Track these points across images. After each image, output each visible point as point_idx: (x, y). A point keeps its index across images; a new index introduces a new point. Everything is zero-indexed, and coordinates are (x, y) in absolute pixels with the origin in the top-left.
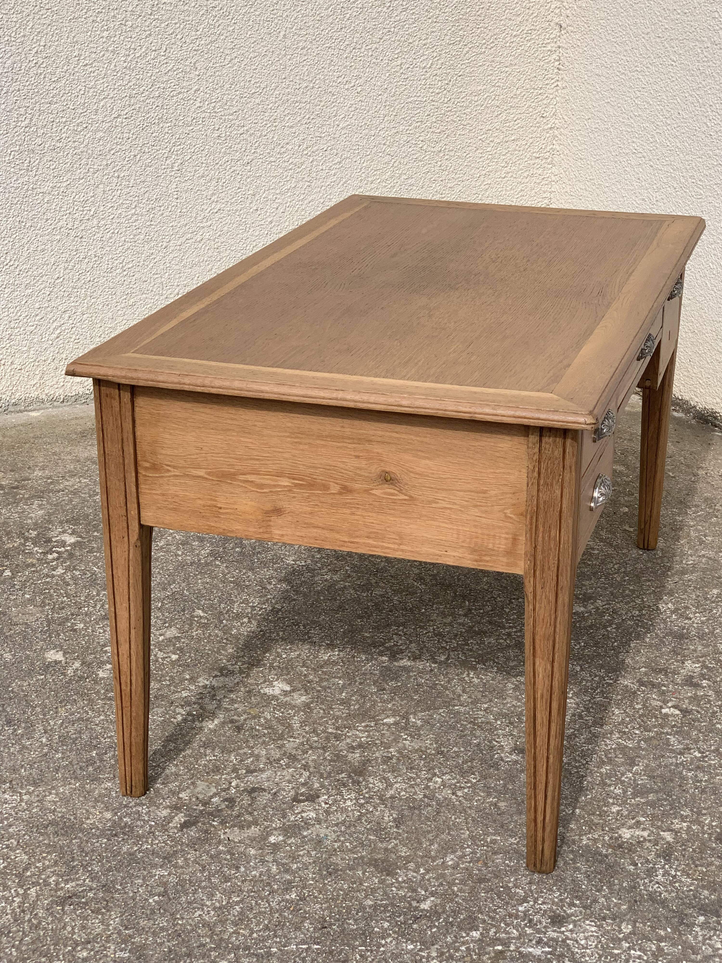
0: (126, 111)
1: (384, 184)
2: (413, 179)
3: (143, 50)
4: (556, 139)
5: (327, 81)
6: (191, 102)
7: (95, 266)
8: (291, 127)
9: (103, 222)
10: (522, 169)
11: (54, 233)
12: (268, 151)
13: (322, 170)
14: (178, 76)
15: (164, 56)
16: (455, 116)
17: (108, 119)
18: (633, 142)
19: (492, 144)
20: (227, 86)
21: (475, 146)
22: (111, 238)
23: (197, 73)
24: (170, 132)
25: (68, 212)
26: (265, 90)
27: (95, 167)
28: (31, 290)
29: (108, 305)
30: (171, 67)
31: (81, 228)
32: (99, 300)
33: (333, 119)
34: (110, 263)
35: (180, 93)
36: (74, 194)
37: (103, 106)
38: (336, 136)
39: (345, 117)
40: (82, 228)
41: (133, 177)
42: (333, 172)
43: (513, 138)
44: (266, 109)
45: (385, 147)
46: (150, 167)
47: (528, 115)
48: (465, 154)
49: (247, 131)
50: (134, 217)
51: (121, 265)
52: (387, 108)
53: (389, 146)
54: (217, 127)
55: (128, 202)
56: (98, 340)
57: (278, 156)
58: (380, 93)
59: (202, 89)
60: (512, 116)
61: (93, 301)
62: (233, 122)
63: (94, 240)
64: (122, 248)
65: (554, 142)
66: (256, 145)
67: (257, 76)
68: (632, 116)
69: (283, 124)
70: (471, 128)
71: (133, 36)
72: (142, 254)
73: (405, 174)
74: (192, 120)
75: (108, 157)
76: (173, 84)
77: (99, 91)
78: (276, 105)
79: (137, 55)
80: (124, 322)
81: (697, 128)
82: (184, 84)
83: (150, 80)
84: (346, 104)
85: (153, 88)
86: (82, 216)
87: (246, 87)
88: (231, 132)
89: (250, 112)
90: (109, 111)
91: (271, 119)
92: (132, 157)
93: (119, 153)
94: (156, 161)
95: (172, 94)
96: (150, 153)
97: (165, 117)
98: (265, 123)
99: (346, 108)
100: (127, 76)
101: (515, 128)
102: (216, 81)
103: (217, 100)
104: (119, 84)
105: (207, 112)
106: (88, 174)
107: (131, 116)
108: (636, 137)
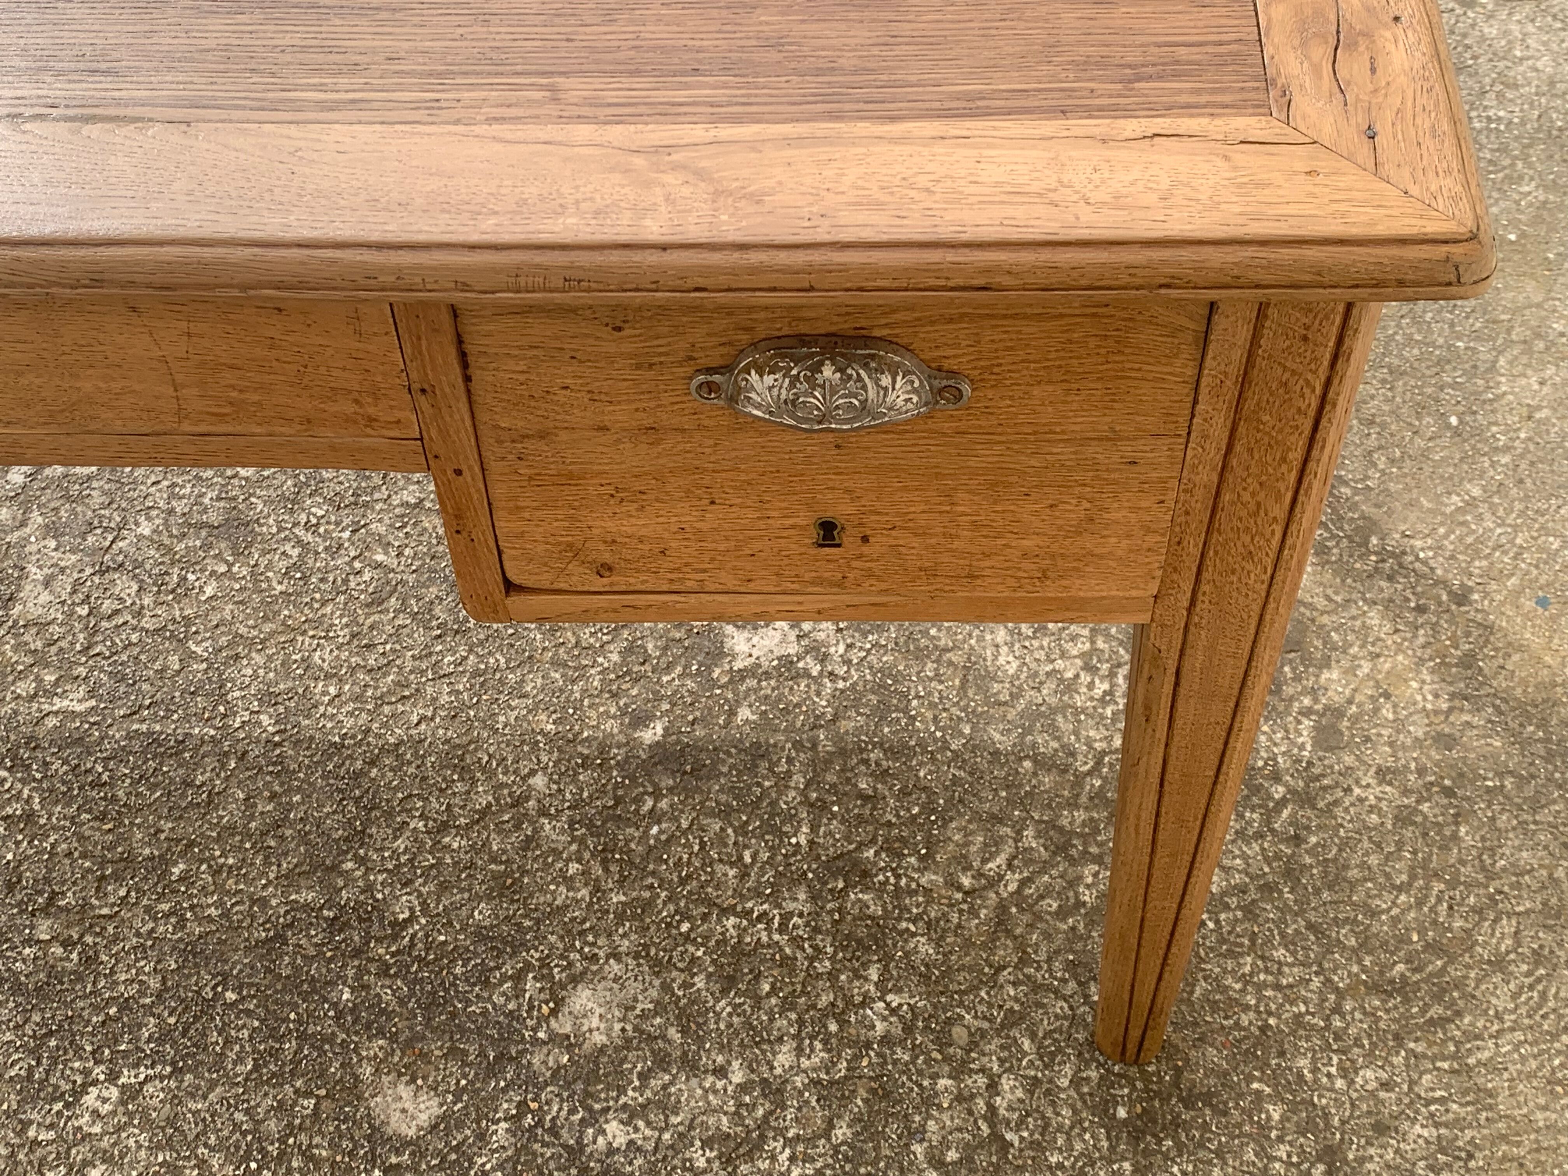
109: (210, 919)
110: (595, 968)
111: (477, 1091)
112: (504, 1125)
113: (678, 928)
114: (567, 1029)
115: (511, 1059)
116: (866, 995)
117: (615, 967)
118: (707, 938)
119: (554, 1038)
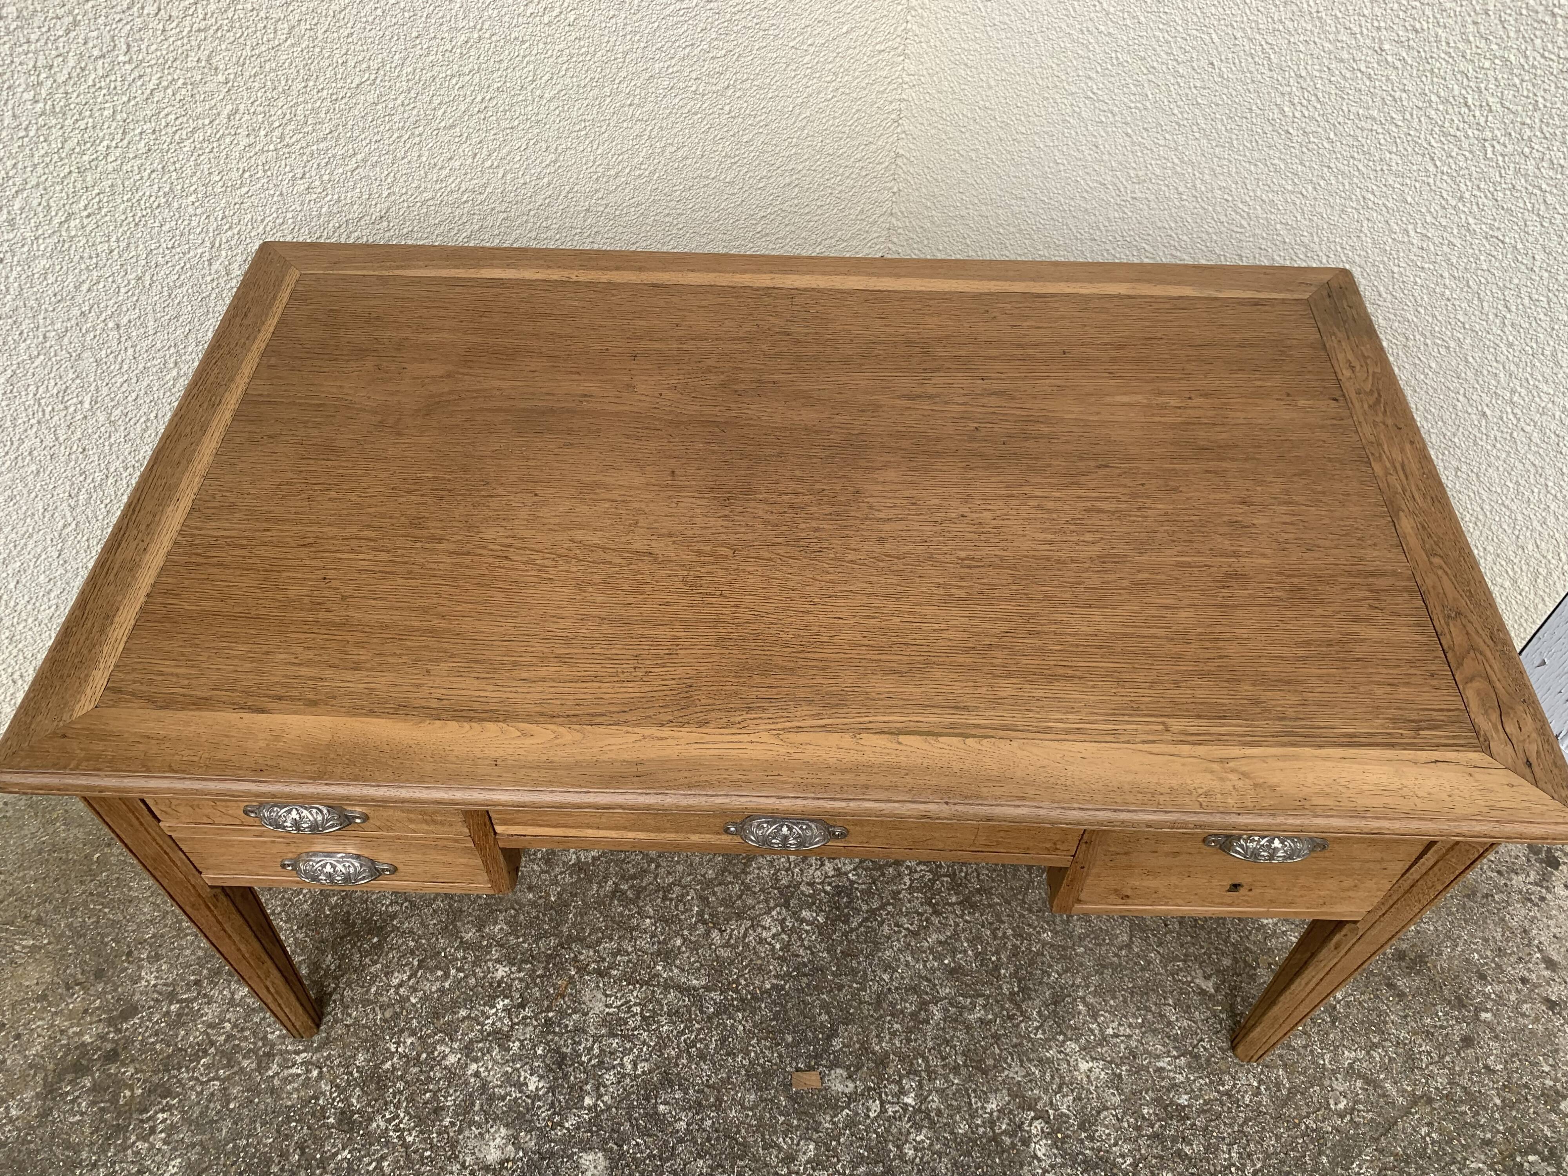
0: (83, 203)
1: (637, 173)
2: (686, 149)
3: (71, 63)
4: (913, 13)
5: (506, 19)
6: (228, 140)
8: (453, 125)
9: (117, 412)
10: (858, 77)
11: (20, 464)
12: (416, 183)
13: (525, 184)
14: (178, 97)
15: (130, 61)
17: (45, 230)
18: (1090, 78)
20: (298, 86)
21: (784, 60)
23: (221, 78)
24: (199, 211)
25: (33, 421)
26: (381, 72)
28: (19, 564)
30: (154, 81)
31: (75, 438)
33: (530, 88)
35: (194, 131)
36: (32, 388)
37: (22, 209)
38: (539, 117)
39: (552, 78)
40: (78, 434)
41: (150, 317)
42: (546, 180)
43: (844, 30)
44: (392, 108)
45: (632, 108)
48: (768, 80)
49: (364, 161)
52: (629, 37)
53: (639, 105)
54: (299, 172)
57: (438, 186)
58: (611, 13)
59: (242, 107)
62: (330, 153)
66: (389, 180)
67: (358, 48)
70: (777, 32)
71: (33, 37)
73: (672, 144)
74: (241, 176)
75: (79, 299)
76: (173, 117)
78: (413, 95)
79: (61, 78)
81: (1254, 107)
82: (199, 110)
83: (114, 124)
84: (550, 53)
85: (128, 137)
86: (69, 417)
87: (339, 76)
88: (331, 174)
89: (361, 124)
90: (41, 215)
91: (408, 124)
92: (133, 282)
93: (101, 285)
94: (189, 274)
95: (177, 137)
96: (170, 264)
97: (179, 187)
98: (396, 135)
99: (551, 60)
100: (54, 130)
101: (848, 11)
102: (269, 83)
103: (285, 121)
104: (42, 152)
105: (268, 151)
106: (48, 344)
107: (100, 208)
108: (1097, 72)
110: (476, 1167)
111: (563, 1151)
112: (567, 1125)
113: (430, 1156)
114: (510, 1147)
115: (540, 1154)
116: (400, 1058)
117: (469, 1160)
118: (425, 1140)
119: (518, 1147)
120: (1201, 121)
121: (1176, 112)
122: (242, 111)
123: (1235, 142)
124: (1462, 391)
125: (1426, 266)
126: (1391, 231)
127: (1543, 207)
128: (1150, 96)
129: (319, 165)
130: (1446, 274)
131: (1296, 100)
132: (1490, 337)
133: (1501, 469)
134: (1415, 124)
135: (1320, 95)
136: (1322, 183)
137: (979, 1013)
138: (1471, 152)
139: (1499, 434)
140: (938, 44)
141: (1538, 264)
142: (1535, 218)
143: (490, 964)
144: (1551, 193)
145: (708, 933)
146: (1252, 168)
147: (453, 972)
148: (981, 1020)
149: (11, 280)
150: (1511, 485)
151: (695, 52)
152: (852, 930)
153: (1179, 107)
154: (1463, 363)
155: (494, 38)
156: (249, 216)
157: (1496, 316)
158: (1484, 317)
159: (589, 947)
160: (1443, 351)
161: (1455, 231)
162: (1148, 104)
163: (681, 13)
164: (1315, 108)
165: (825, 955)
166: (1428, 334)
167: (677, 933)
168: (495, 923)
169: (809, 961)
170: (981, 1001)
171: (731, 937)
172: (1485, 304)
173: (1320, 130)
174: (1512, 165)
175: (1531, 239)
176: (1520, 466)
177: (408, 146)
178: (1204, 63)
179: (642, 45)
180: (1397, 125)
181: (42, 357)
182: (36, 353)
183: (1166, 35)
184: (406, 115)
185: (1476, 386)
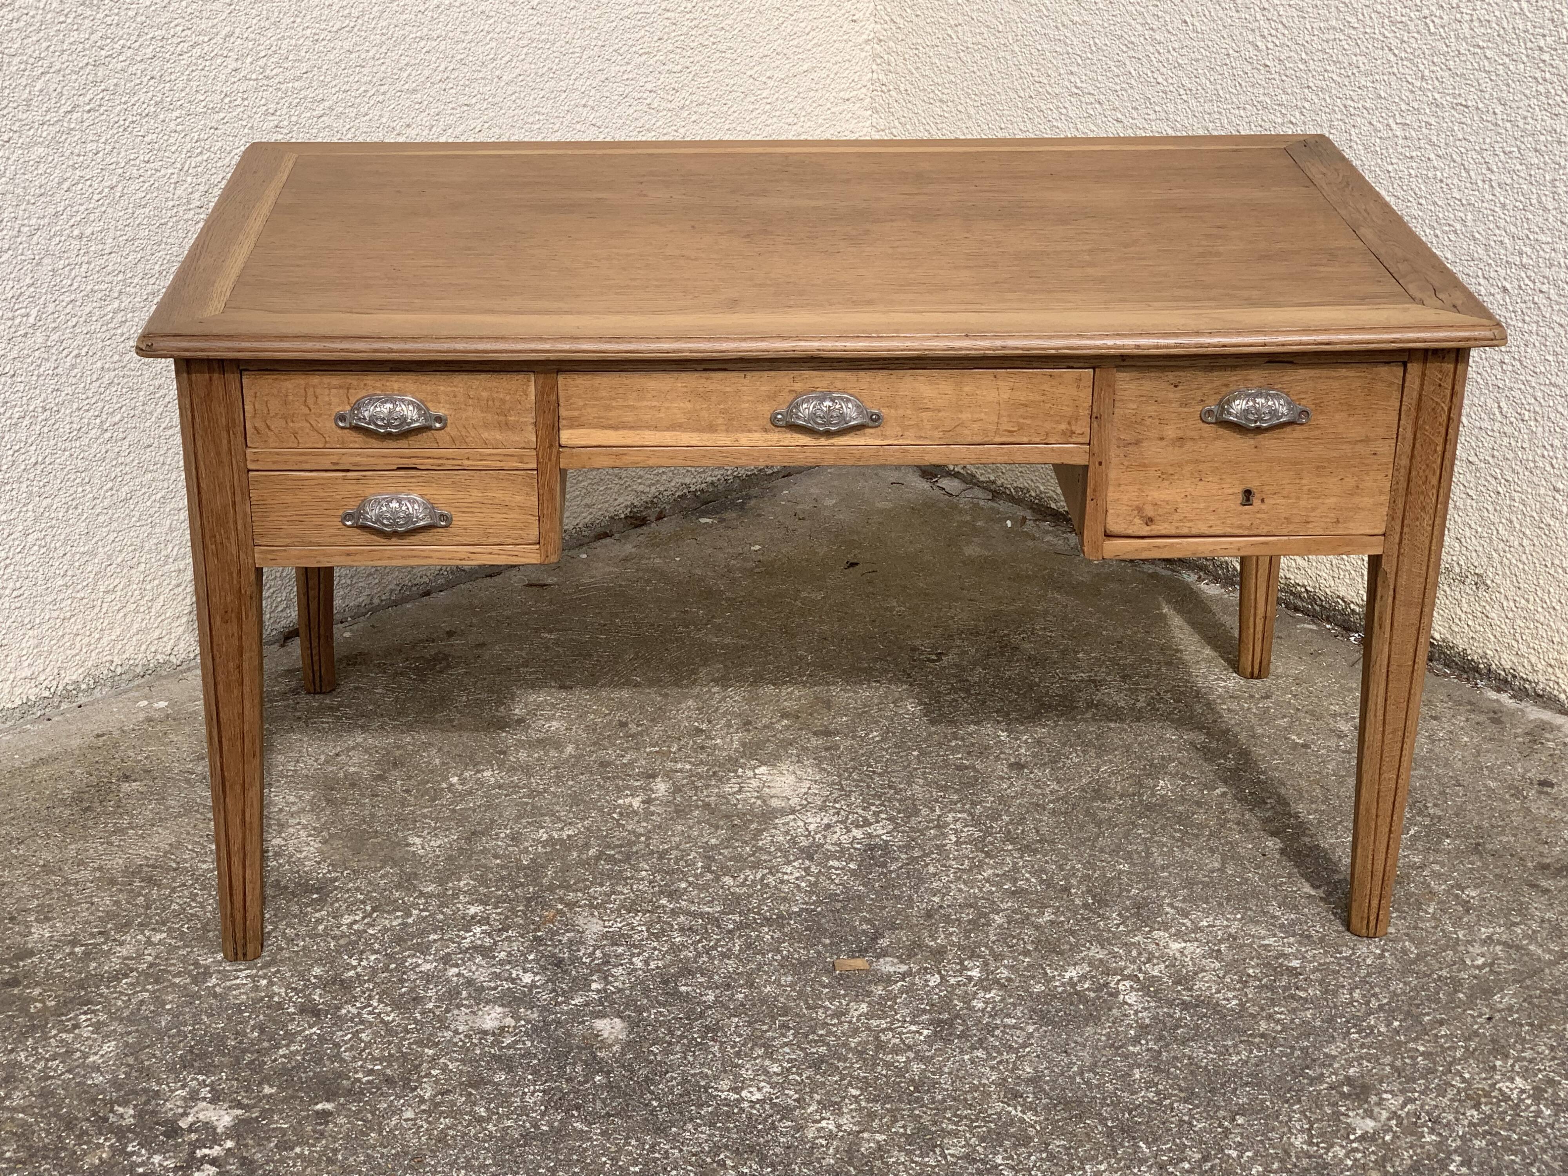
0: (89, 97)
6: (219, 61)
7: (46, 430)
8: (415, 91)
9: (55, 337)
10: (821, 126)
14: (189, 10)
16: (706, 36)
17: (52, 117)
18: (1072, 73)
19: (771, 83)
20: (287, 20)
21: (742, 89)
22: (73, 366)
24: (180, 128)
26: (360, 21)
27: (33, 221)
29: (76, 508)
32: (57, 500)
33: (489, 67)
34: (76, 420)
35: (195, 45)
37: (41, 91)
38: (497, 100)
39: (512, 60)
40: (14, 354)
41: (111, 234)
43: (805, 68)
44: (364, 60)
46: (144, 206)
47: (829, 20)
49: (331, 109)
50: (119, 317)
51: (98, 421)
52: (587, 32)
54: (272, 106)
55: (103, 286)
56: (61, 583)
59: (238, 31)
60: (803, 25)
61: (45, 503)
62: (303, 93)
63: (39, 376)
64: (98, 384)
65: (875, 67)
68: (1067, 22)
69: (398, 86)
70: (734, 56)
72: (141, 389)
74: (222, 100)
75: (58, 197)
76: (181, 28)
77: (32, 60)
78: (384, 50)
80: (112, 537)
81: (1231, 52)
82: (203, 26)
83: (134, 25)
84: (512, 33)
85: (141, 40)
86: (13, 330)
87: (324, 18)
88: (299, 116)
89: (334, 70)
90: (53, 101)
91: (375, 80)
92: (106, 190)
93: (80, 186)
94: (155, 194)
95: (179, 49)
96: (142, 179)
97: (169, 99)
98: (363, 88)
99: (512, 41)
100: (86, 21)
101: (809, 47)
102: (264, 12)
103: (270, 52)
104: (72, 39)
105: (250, 79)
106: (19, 240)
107: (100, 106)
108: (1079, 65)
109: (638, 1140)
110: (471, 1033)
111: (573, 1019)
112: (573, 1003)
113: (415, 1028)
114: (509, 1019)
115: (545, 1022)
116: (364, 969)
117: (462, 1028)
118: (406, 1018)
119: (518, 1019)
120: (1186, 81)
121: (1160, 80)
122: (236, 35)
123: (1221, 92)
124: (1480, 274)
125: (1414, 154)
126: (1376, 130)
127: (1486, 64)
128: (1133, 73)
129: (290, 104)
130: (1432, 156)
131: (1266, 33)
132: (1485, 205)
133: (1537, 344)
134: (1369, 22)
135: (1285, 21)
136: (1307, 105)
137: (1048, 916)
138: (1418, 32)
139: (1523, 306)
140: (909, 87)
141: (1499, 117)
142: (1484, 75)
143: (460, 906)
144: (1488, 47)
145: (717, 879)
146: (1242, 113)
147: (415, 912)
148: (1052, 922)
149: (10, 162)
150: (1550, 358)
151: (651, 62)
152: (891, 872)
153: (1162, 74)
154: (1472, 243)
155: (463, 8)
156: (220, 144)
157: (1484, 181)
158: (1475, 187)
159: (576, 891)
160: (1452, 236)
161: (1428, 111)
162: (1133, 82)
163: (639, 16)
164: (1284, 35)
165: (861, 888)
166: (1435, 225)
167: (680, 880)
168: (459, 880)
169: (842, 892)
170: (1050, 910)
171: (746, 880)
172: (1472, 173)
173: (1292, 54)
174: (1452, 33)
175: (1487, 96)
176: (1550, 333)
177: (372, 102)
178: (1178, 23)
179: (600, 43)
180: (1354, 28)
181: (10, 252)
182: (7, 246)
183: (1138, 8)
184: (375, 70)
185: (1490, 261)
